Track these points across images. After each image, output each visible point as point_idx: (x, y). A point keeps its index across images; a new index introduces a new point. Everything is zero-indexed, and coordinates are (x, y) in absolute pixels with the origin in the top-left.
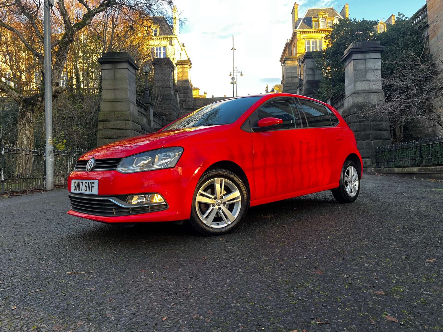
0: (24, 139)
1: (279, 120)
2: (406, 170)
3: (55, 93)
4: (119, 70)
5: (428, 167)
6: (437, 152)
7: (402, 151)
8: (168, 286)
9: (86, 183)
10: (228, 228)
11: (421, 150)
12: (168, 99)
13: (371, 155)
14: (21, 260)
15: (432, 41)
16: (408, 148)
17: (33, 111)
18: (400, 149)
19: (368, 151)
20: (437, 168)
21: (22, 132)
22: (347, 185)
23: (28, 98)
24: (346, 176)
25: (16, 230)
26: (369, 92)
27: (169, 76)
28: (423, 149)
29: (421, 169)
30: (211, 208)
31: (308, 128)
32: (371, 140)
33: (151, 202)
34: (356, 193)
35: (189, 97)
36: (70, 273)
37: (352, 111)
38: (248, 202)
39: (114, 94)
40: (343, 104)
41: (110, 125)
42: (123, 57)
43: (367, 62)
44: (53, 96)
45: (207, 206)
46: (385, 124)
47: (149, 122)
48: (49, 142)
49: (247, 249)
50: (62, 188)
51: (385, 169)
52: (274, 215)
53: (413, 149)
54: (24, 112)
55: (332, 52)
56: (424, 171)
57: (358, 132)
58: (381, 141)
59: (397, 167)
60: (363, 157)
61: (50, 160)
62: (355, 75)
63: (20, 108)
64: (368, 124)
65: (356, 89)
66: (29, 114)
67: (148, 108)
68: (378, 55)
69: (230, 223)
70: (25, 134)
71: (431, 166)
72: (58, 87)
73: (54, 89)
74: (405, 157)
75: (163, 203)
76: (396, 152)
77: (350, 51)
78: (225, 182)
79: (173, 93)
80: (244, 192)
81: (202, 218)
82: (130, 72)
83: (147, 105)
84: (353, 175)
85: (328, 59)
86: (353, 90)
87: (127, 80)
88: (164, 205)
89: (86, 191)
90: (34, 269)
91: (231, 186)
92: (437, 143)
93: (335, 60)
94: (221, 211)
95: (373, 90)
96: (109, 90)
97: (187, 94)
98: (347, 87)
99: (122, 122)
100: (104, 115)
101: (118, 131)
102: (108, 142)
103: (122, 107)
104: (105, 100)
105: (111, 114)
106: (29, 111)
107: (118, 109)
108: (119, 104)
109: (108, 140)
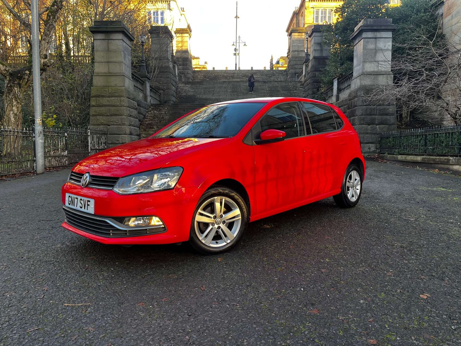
0: (12, 116)
1: (282, 133)
2: (410, 158)
3: (44, 66)
4: (112, 41)
5: (432, 157)
6: (443, 142)
7: (407, 138)
8: (167, 327)
9: (81, 199)
10: (227, 247)
11: (426, 139)
12: (166, 72)
13: (375, 140)
14: (17, 283)
15: (446, 20)
16: (413, 136)
17: (20, 85)
18: (405, 136)
19: (373, 136)
20: (441, 159)
21: (9, 108)
22: (348, 190)
23: (15, 72)
24: (348, 182)
25: (8, 236)
26: (377, 74)
27: (167, 47)
28: (428, 138)
29: (425, 158)
30: (211, 227)
31: (312, 134)
32: (377, 125)
33: (149, 225)
34: (357, 198)
36: (67, 305)
37: (359, 93)
38: (248, 218)
39: (108, 68)
40: (350, 85)
41: (105, 101)
42: (117, 26)
43: (377, 42)
44: (41, 70)
45: (206, 225)
46: (392, 109)
47: (145, 97)
48: (38, 122)
49: (246, 275)
50: (53, 170)
51: (389, 156)
52: (273, 225)
53: (418, 137)
54: (11, 86)
55: (342, 28)
56: (427, 161)
57: (363, 116)
58: (387, 126)
59: (401, 154)
60: (368, 142)
61: (40, 141)
62: (364, 55)
63: (6, 82)
64: (374, 108)
65: (364, 71)
66: (16, 89)
67: (144, 82)
68: (390, 34)
69: (229, 241)
70: (12, 110)
71: (435, 156)
72: (47, 60)
73: (42, 62)
74: (410, 145)
75: (162, 226)
76: (401, 138)
77: (361, 29)
78: (225, 200)
79: (171, 66)
80: (245, 210)
81: (201, 237)
82: (125, 43)
83: (143, 79)
84: (356, 180)
85: (337, 34)
86: (361, 71)
87: (122, 53)
88: (163, 228)
89: (81, 208)
90: (30, 297)
91: (232, 204)
92: (444, 133)
93: (344, 37)
94: (220, 230)
95: (382, 72)
96: (103, 62)
97: (186, 65)
98: (355, 67)
99: (116, 98)
100: (97, 90)
101: (112, 108)
102: (102, 119)
103: (115, 82)
104: (98, 73)
105: (105, 89)
106: (16, 86)
107: (113, 84)
108: (113, 79)
109: (102, 117)
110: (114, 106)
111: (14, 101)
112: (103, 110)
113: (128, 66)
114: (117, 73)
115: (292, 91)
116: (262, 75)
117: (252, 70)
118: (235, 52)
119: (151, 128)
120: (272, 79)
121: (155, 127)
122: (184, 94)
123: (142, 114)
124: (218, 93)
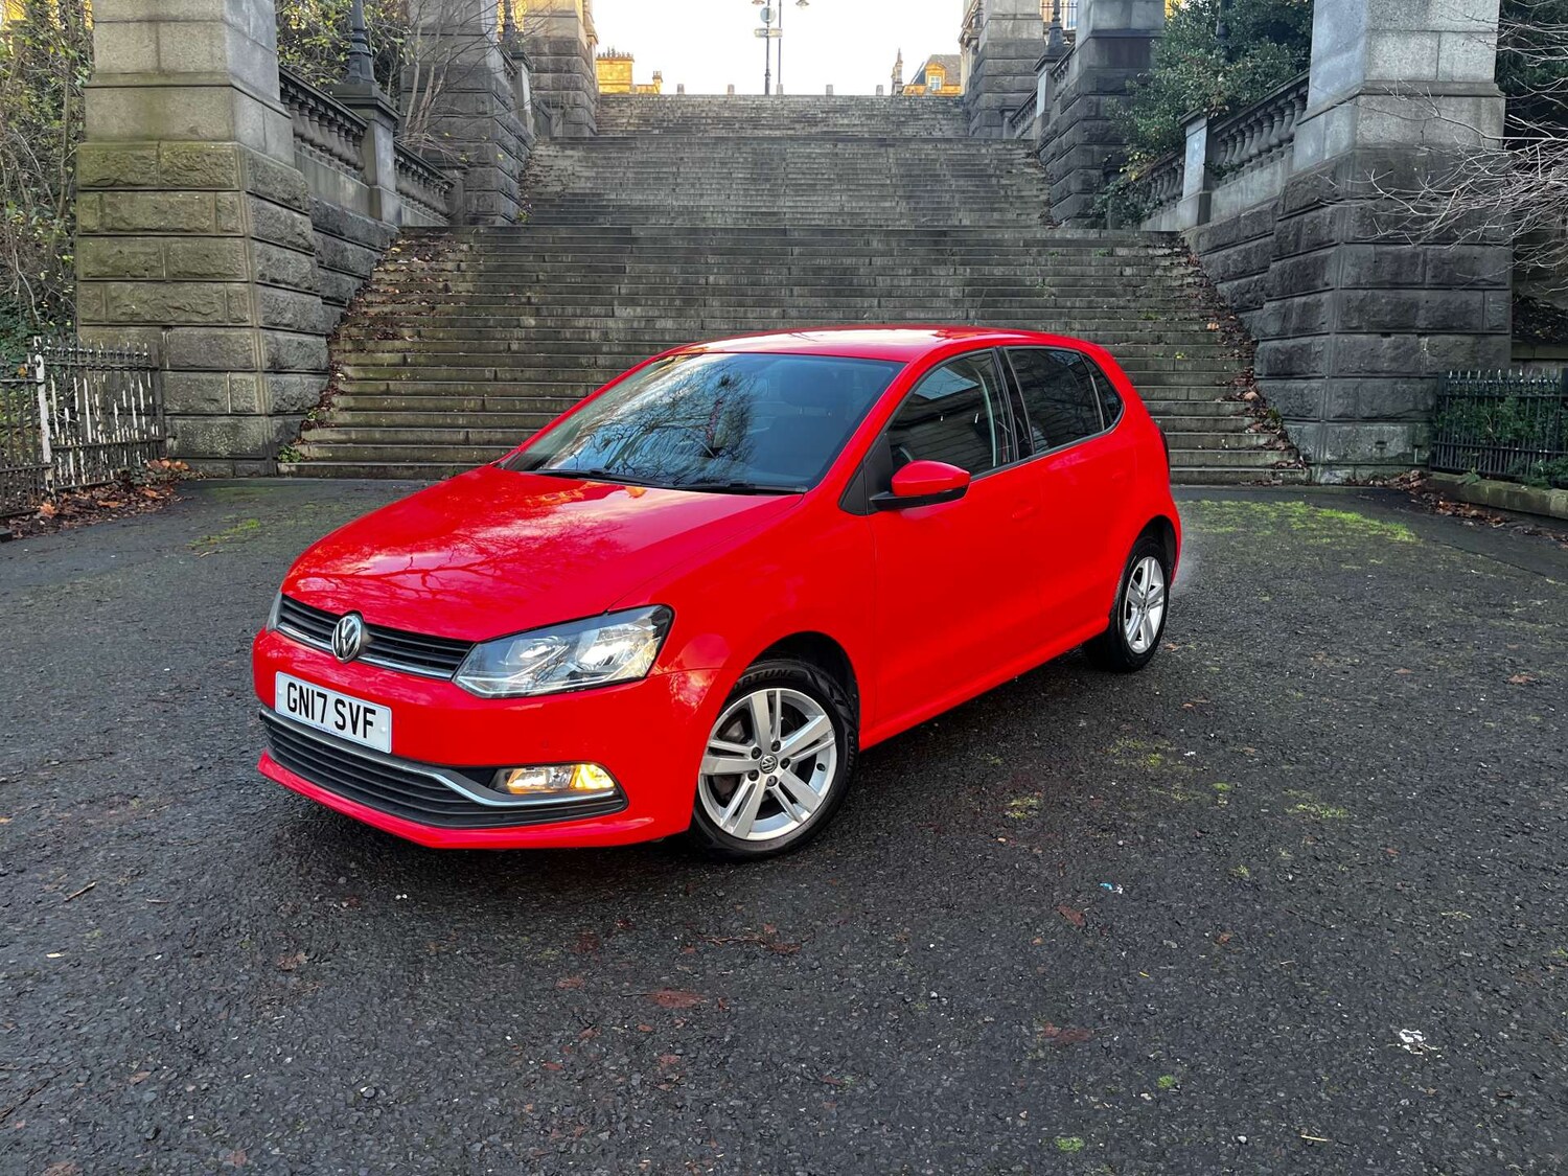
26: (1434, 92)
41: (139, 210)
64: (1415, 256)
65: (1374, 75)
86: (1356, 78)
95: (1453, 82)
96: (129, 22)
97: (569, 71)
98: (1320, 60)
100: (106, 158)
102: (132, 298)
103: (193, 114)
104: (109, 75)
105: (139, 153)
107: (179, 128)
108: (178, 101)
109: (129, 286)
110: (187, 234)
112: (133, 255)
113: (255, 42)
114: (199, 73)
115: (994, 181)
116: (870, 117)
117: (830, 96)
118: (765, 26)
119: (386, 336)
120: (909, 131)
121: (406, 332)
122: (554, 189)
123: (350, 273)
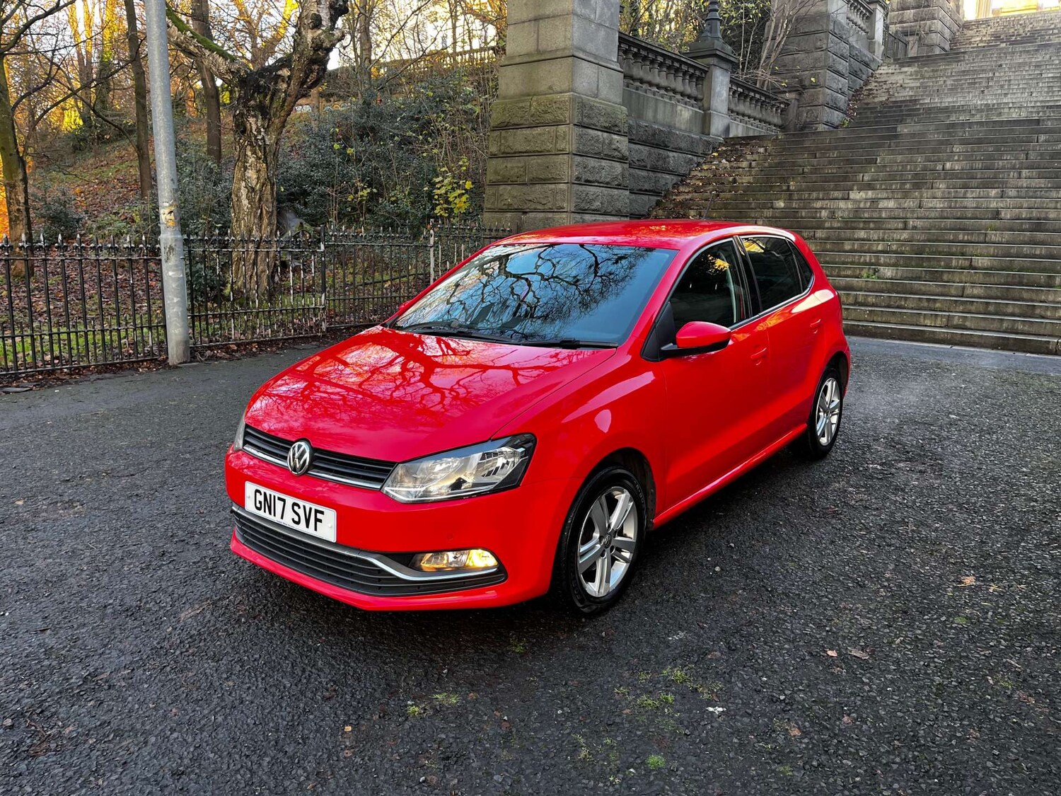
0: (243, 193)
3: (315, 50)
12: (815, 33)
17: (264, 112)
21: (238, 174)
23: (251, 75)
35: (934, 19)
39: (536, 36)
41: (518, 140)
47: (703, 120)
54: (241, 115)
66: (252, 120)
67: (706, 72)
70: (244, 178)
72: (320, 31)
73: (309, 40)
83: (700, 63)
96: (524, 22)
97: (928, 6)
99: (547, 129)
100: (505, 109)
101: (535, 161)
102: (509, 195)
103: (553, 77)
105: (521, 105)
106: (253, 113)
107: (543, 87)
108: (544, 69)
109: (508, 188)
110: (539, 153)
111: (249, 153)
112: (512, 168)
113: (600, 24)
114: (557, 50)
122: (881, 99)
123: (671, 172)
124: (1002, 87)
